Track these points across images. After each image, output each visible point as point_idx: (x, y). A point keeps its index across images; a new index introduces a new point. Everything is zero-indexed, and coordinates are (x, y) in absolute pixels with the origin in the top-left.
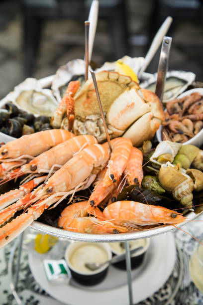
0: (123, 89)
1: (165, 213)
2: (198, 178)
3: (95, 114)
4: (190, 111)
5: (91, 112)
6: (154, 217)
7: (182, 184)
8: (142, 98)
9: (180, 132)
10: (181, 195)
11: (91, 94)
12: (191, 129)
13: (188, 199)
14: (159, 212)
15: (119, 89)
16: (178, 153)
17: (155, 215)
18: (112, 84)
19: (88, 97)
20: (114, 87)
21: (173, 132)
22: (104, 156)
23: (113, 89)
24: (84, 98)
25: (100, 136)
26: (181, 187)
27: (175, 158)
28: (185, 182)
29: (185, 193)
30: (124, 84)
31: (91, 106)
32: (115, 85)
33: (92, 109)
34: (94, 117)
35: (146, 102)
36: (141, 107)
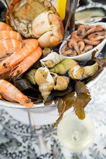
1: (23, 98)
2: (59, 84)
3: (27, 20)
4: (89, 37)
5: (25, 18)
6: (15, 97)
7: (44, 85)
8: (49, 20)
9: (73, 49)
11: (28, 6)
12: (81, 49)
14: (20, 96)
15: (43, 9)
16: (60, 62)
17: (17, 97)
18: (39, 4)
19: (26, 8)
20: (40, 7)
21: (69, 47)
23: (39, 8)
24: (24, 8)
25: (27, 34)
26: (42, 86)
27: (56, 65)
28: (46, 84)
29: (43, 90)
30: (47, 6)
31: (26, 14)
32: (41, 6)
33: (26, 16)
34: (25, 21)
35: (51, 23)
36: (47, 26)
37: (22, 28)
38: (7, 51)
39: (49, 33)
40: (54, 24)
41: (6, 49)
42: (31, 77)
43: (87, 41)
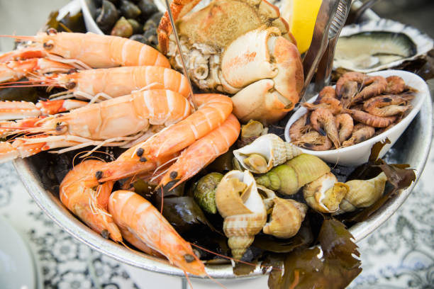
0: (262, 24)
1: (180, 247)
2: (278, 220)
3: (211, 45)
4: (366, 104)
5: (205, 39)
6: (159, 243)
7: (238, 217)
8: (268, 51)
9: (322, 131)
10: (229, 233)
11: (216, 12)
12: (344, 133)
13: (239, 242)
14: (171, 240)
15: (256, 21)
16: (287, 162)
17: (163, 242)
18: (247, 8)
19: (211, 15)
20: (248, 17)
22: (169, 114)
23: (246, 18)
24: (206, 14)
26: (234, 220)
27: (274, 168)
28: (244, 216)
29: (235, 232)
30: (266, 16)
31: (209, 30)
32: (250, 13)
33: (209, 36)
34: (205, 49)
35: (272, 60)
36: (261, 65)
37: (194, 65)
38: (151, 117)
39: (263, 84)
40: (281, 62)
41: (148, 112)
42: (205, 193)
43: (360, 114)
